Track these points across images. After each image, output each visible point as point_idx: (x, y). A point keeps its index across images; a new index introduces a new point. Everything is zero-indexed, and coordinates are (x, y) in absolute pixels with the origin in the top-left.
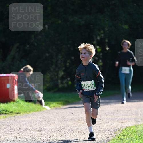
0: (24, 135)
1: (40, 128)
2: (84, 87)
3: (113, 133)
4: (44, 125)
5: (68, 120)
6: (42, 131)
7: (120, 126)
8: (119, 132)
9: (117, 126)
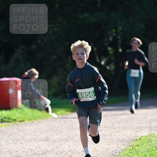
1: (46, 137)
2: (81, 97)
3: (126, 143)
6: (48, 140)
7: (134, 135)
8: (133, 141)
9: (131, 135)
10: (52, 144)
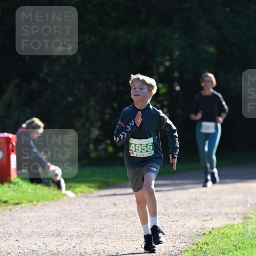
1: (56, 230)
2: (134, 150)
3: (187, 239)
4: (64, 226)
5: (106, 216)
6: (60, 235)
7: (200, 226)
8: (198, 236)
9: (195, 227)
10: (66, 241)
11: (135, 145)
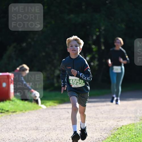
0: (20, 133)
1: (36, 126)
2: (72, 83)
3: (108, 131)
4: (40, 124)
5: (63, 119)
6: (38, 129)
7: (115, 124)
8: (114, 130)
9: (113, 125)
10: (41, 132)
11: (72, 80)
